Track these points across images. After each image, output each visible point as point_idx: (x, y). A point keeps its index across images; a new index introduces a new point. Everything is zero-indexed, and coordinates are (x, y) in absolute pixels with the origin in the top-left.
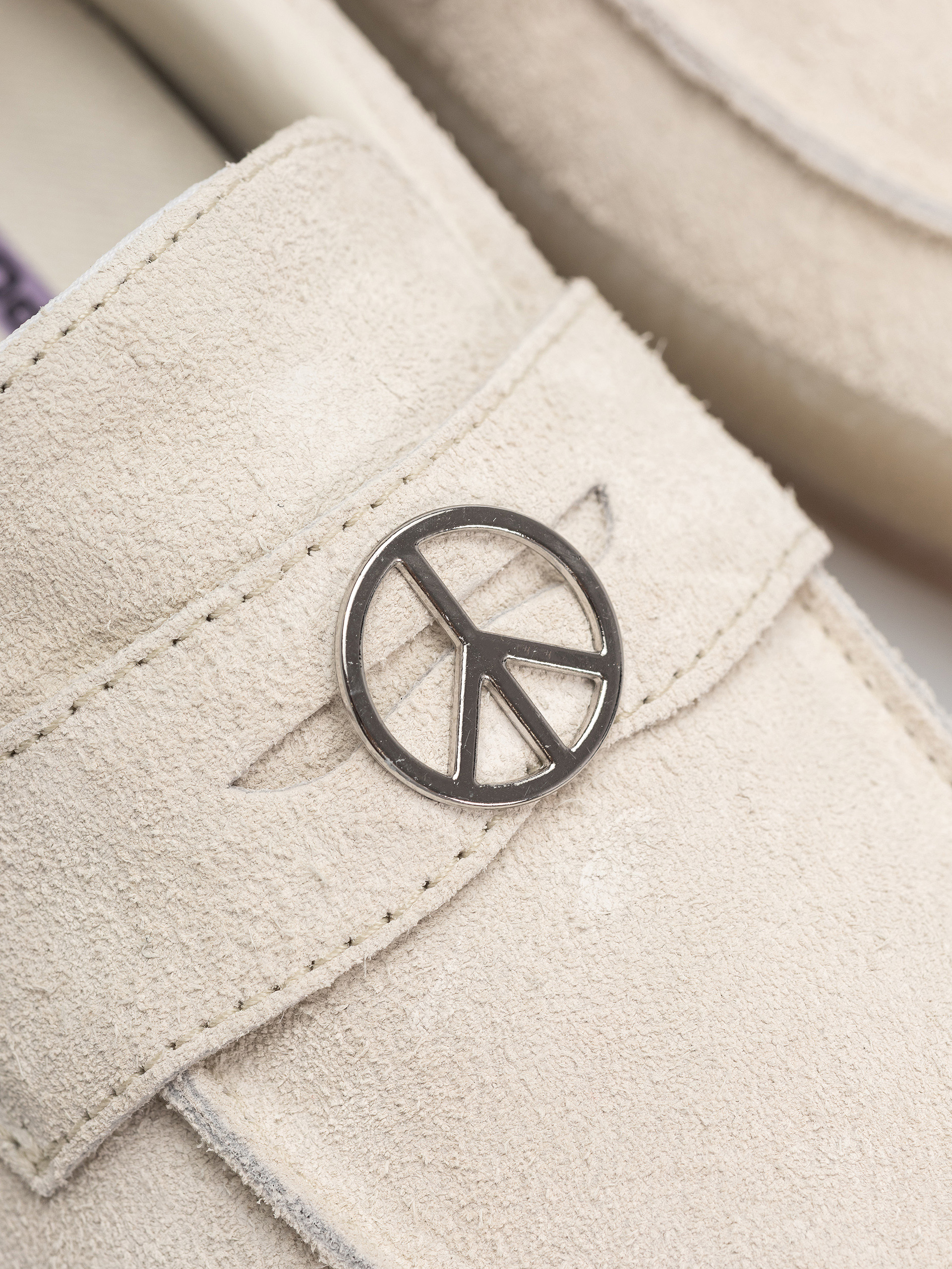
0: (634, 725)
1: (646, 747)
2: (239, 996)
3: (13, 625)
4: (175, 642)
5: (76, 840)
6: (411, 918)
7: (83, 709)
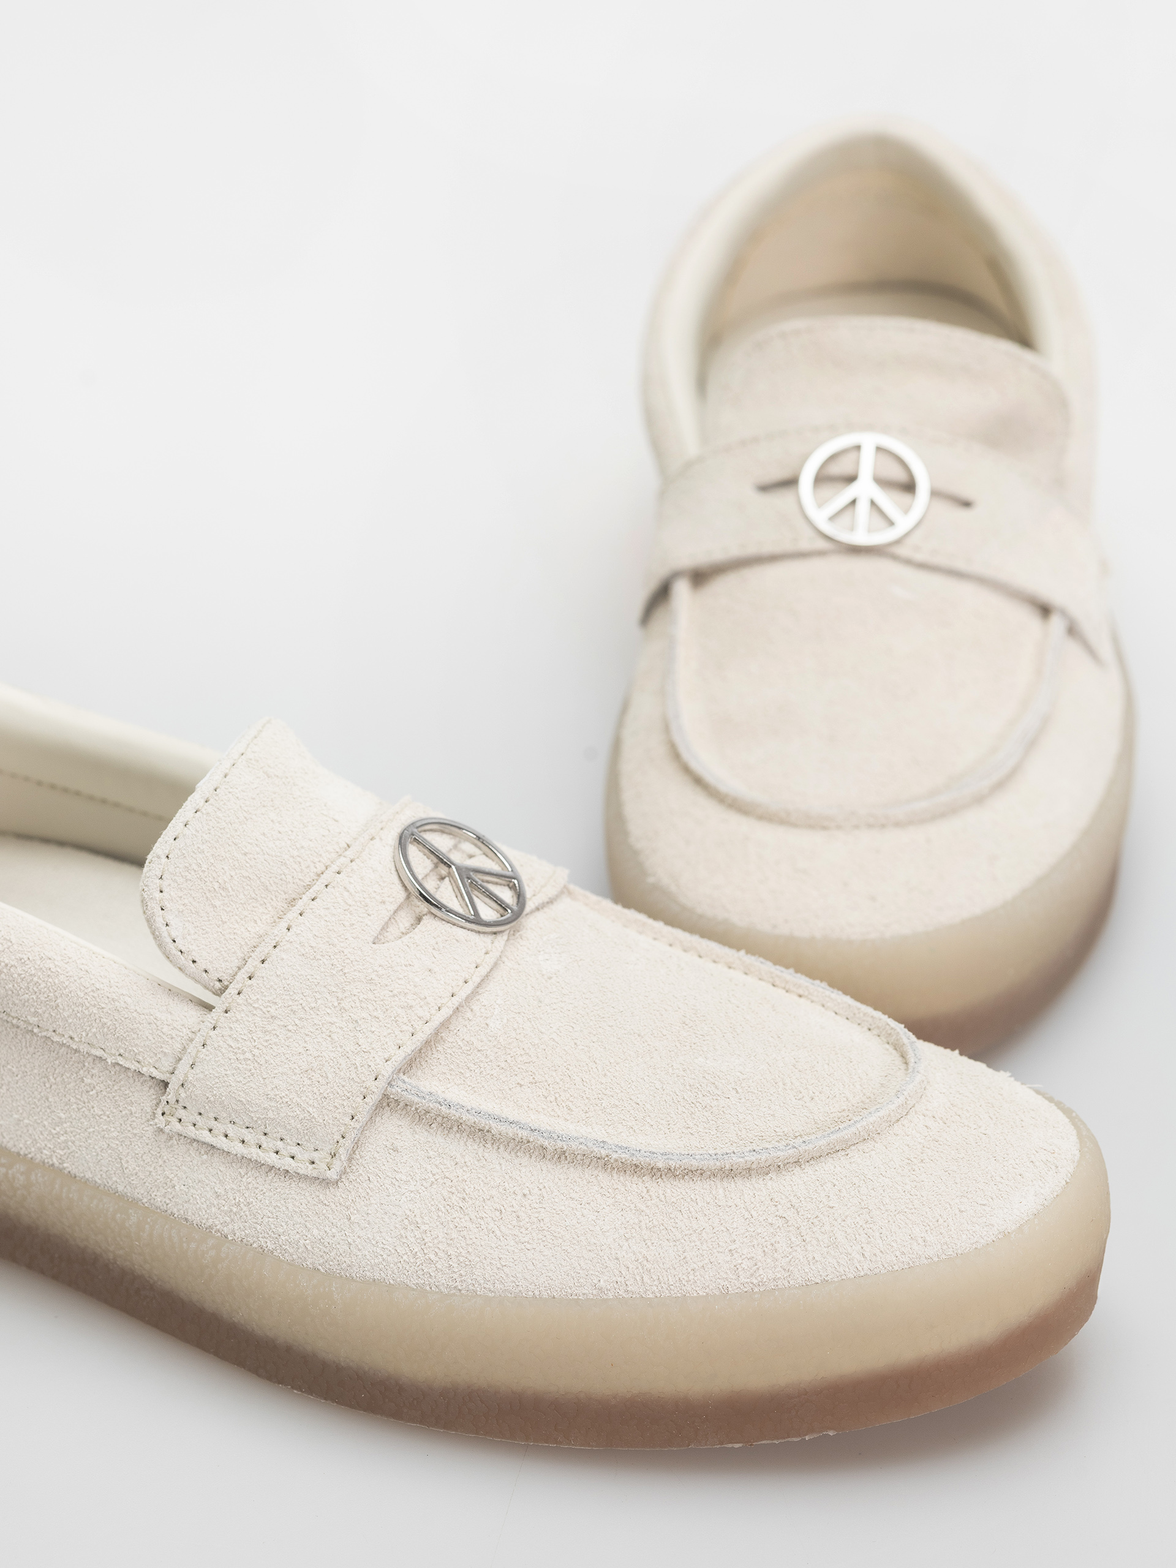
0: (534, 903)
1: (539, 915)
2: (411, 1029)
3: (244, 906)
4: (326, 886)
5: (307, 991)
6: (477, 979)
7: (293, 926)
